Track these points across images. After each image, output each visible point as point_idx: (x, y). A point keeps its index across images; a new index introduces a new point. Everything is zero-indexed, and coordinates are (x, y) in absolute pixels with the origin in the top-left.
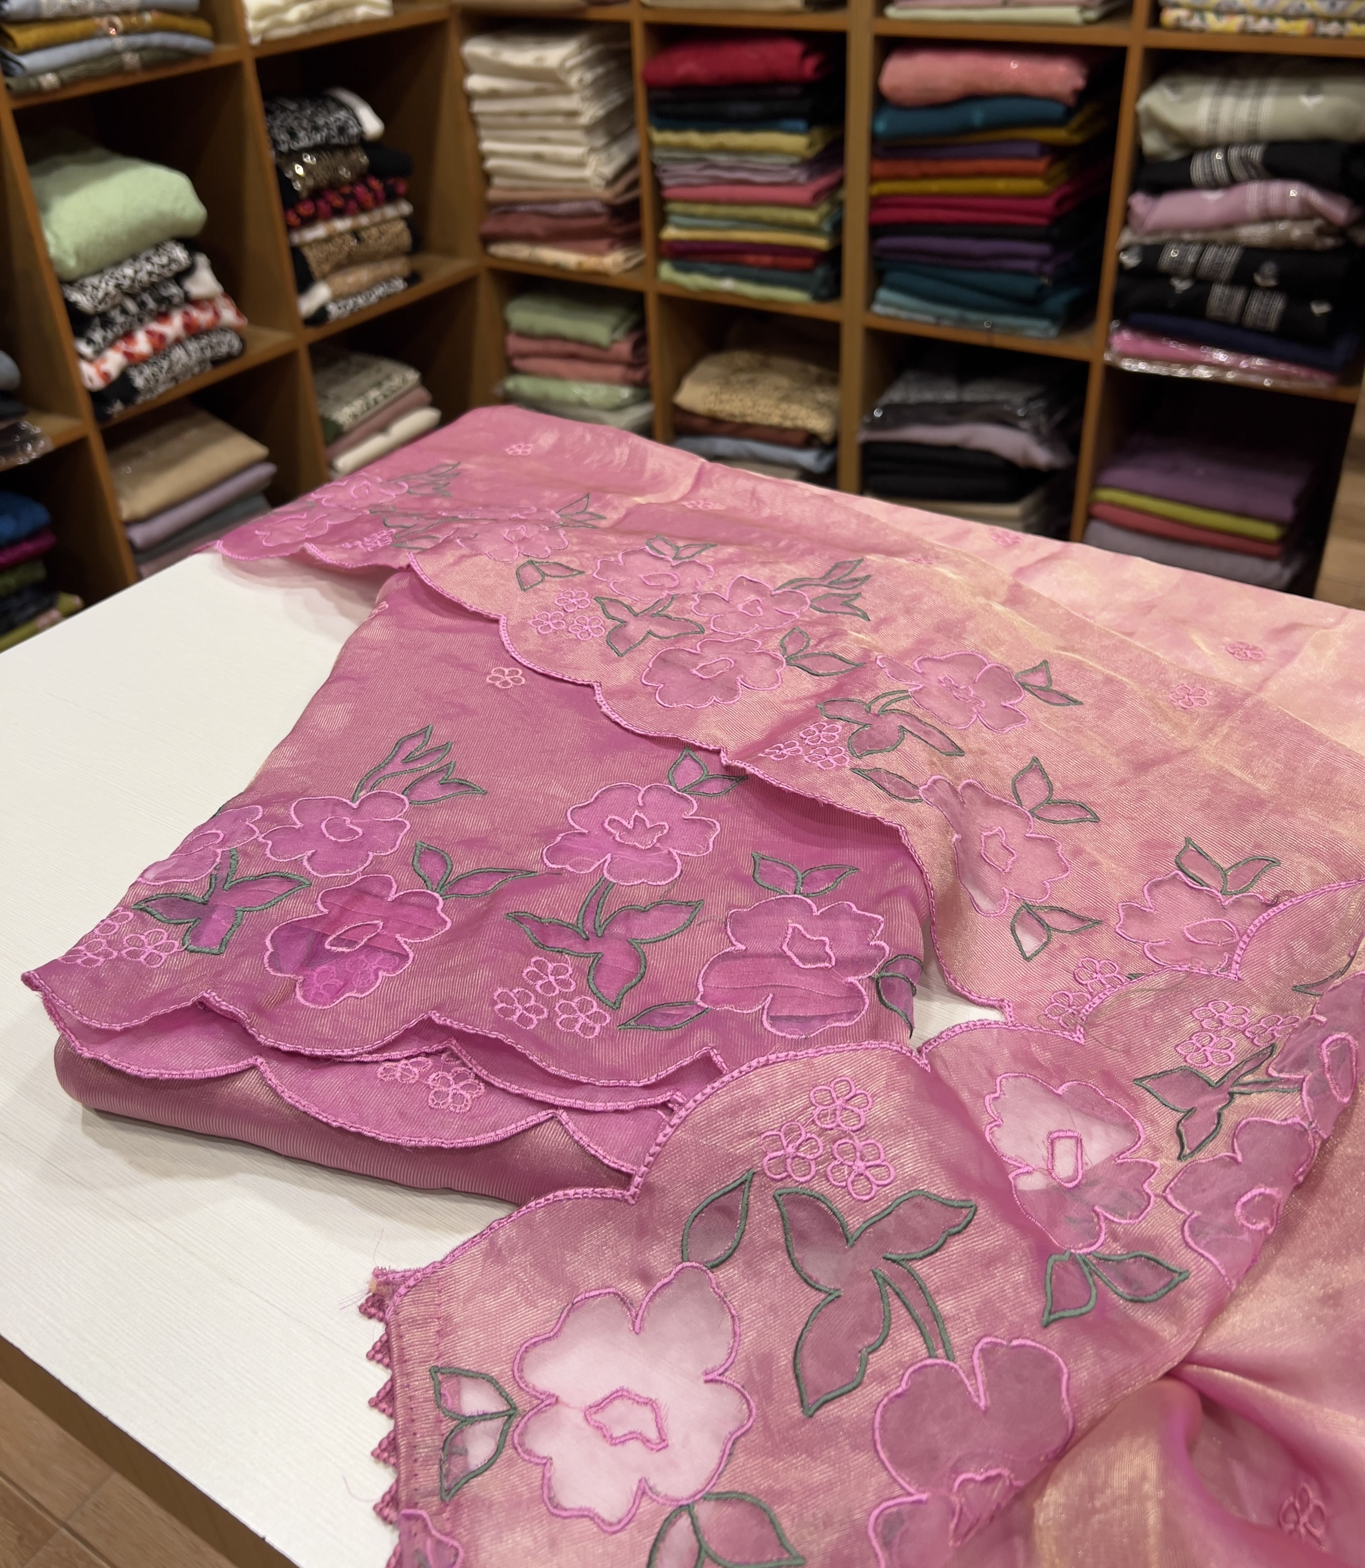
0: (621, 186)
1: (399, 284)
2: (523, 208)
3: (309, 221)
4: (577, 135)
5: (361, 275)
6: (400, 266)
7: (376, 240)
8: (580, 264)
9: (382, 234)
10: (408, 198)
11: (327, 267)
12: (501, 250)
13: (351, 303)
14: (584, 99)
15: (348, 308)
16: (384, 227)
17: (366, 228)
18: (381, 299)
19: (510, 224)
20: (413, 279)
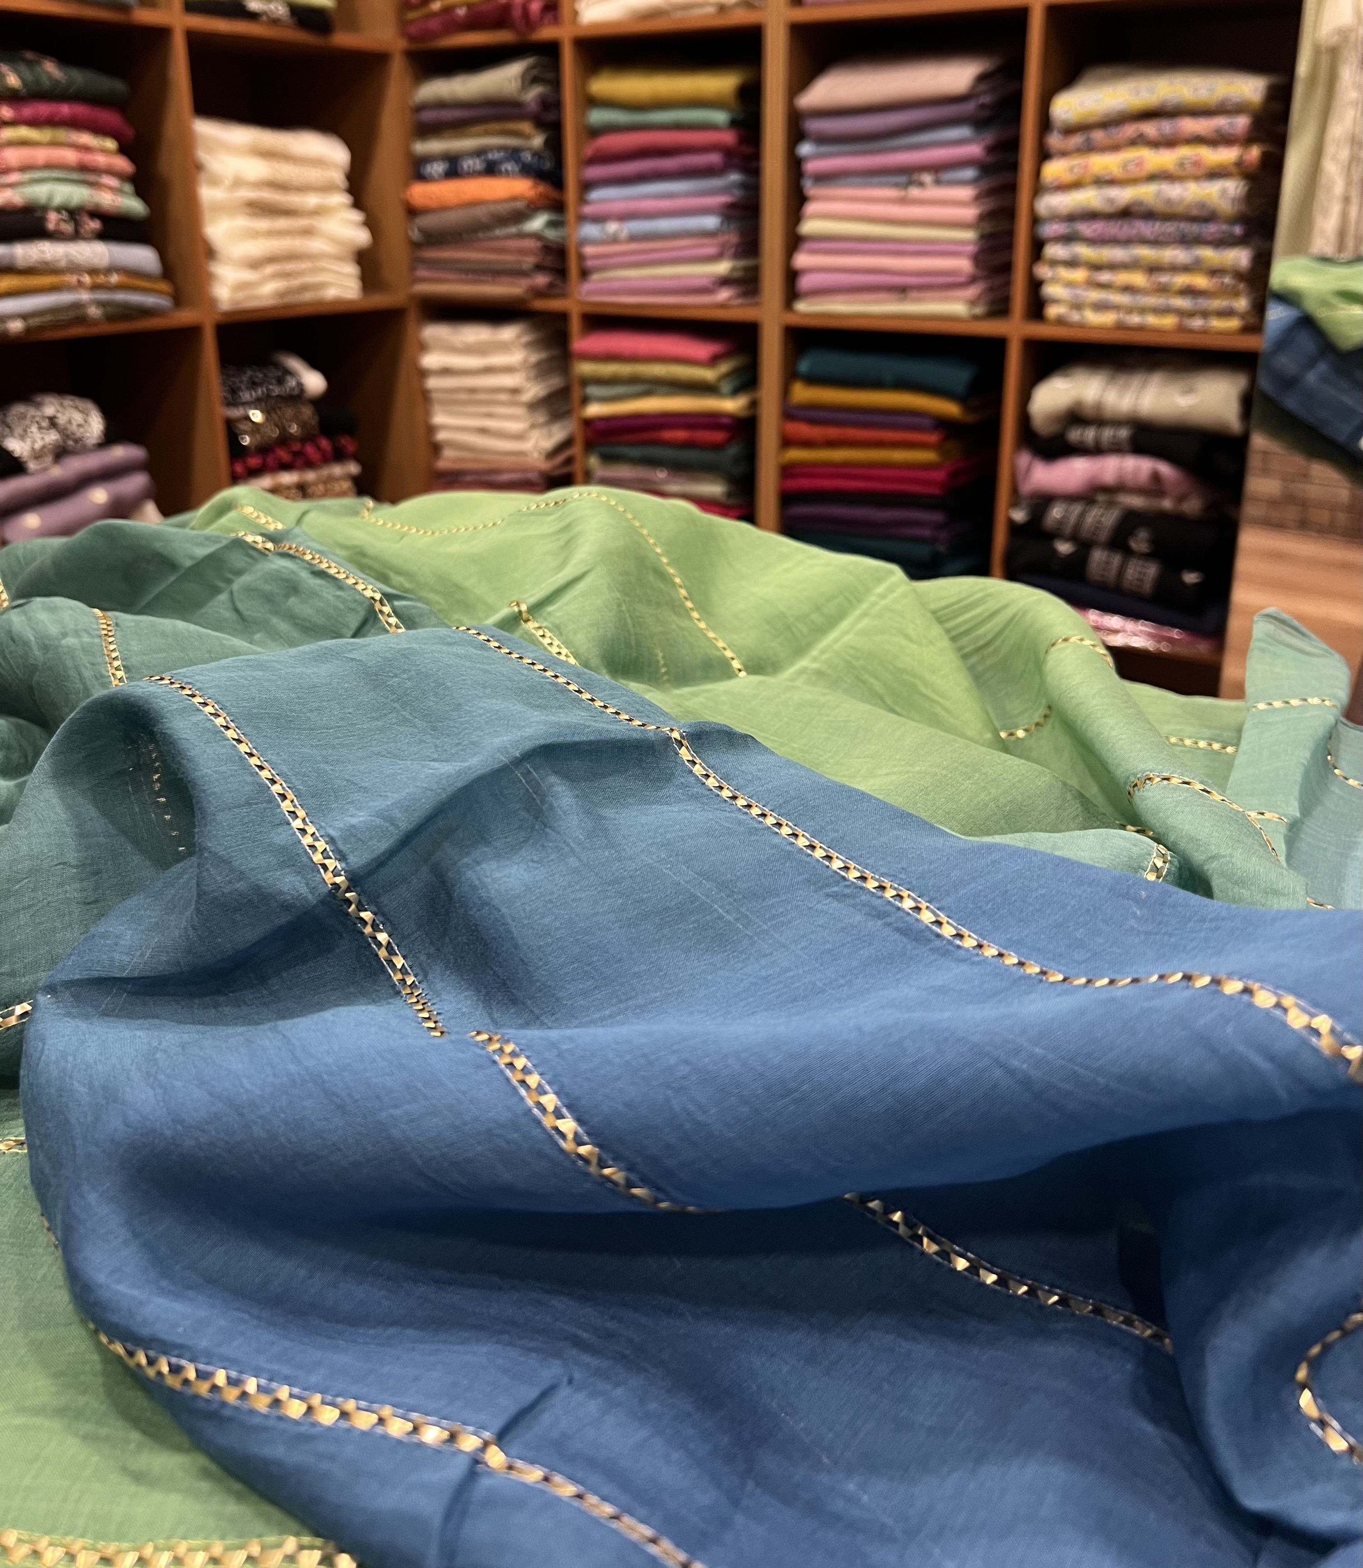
0: (560, 459)
2: (468, 478)
3: (255, 473)
4: (520, 411)
9: (327, 490)
10: (357, 459)
14: (528, 379)
16: (330, 485)
17: (315, 484)
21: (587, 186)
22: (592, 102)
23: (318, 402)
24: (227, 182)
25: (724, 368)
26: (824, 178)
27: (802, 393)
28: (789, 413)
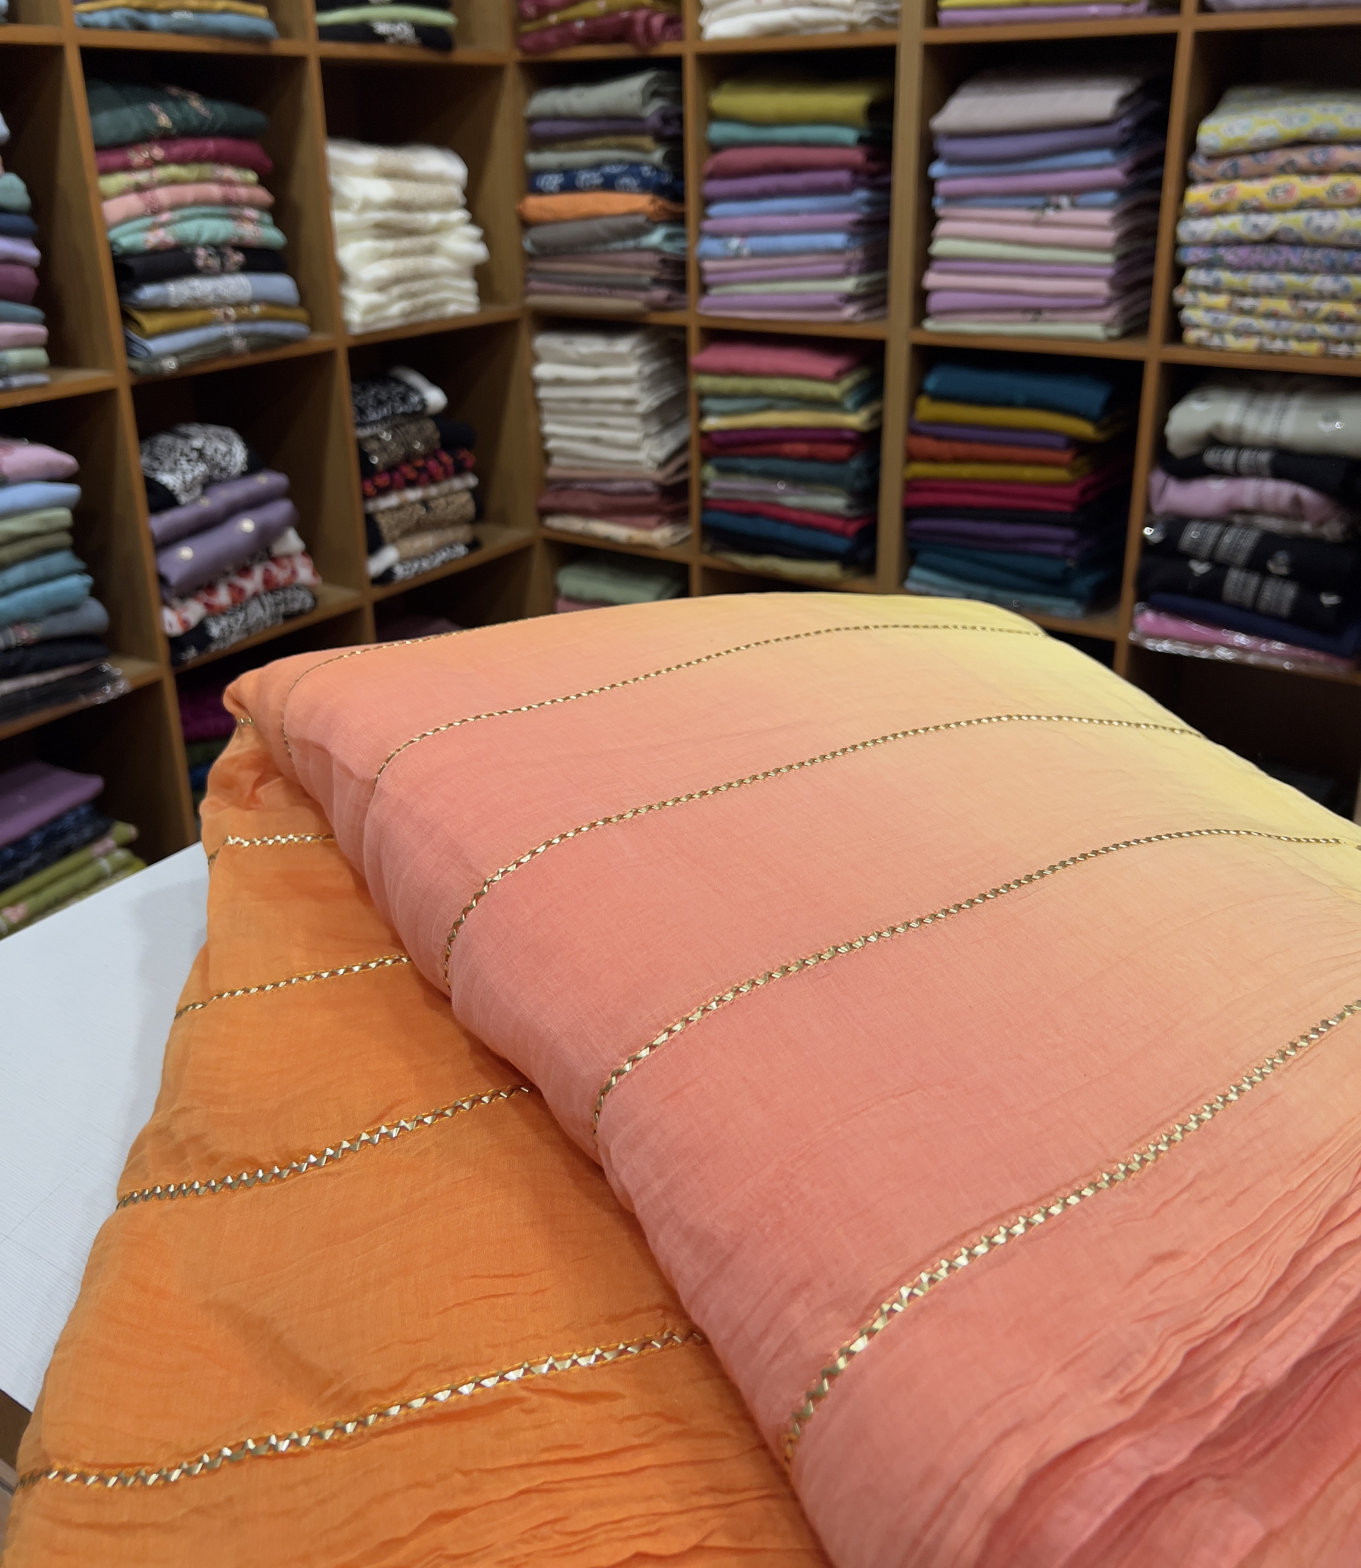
0: (672, 468)
1: (461, 550)
2: (579, 486)
3: (383, 492)
4: (634, 422)
5: (426, 541)
6: (463, 533)
7: (442, 510)
8: (630, 538)
9: (448, 504)
10: (475, 472)
11: (396, 533)
12: (557, 523)
13: (416, 565)
14: (642, 390)
15: (413, 571)
16: (450, 499)
17: (435, 498)
18: (444, 563)
19: (567, 499)
20: (473, 545)
21: (707, 201)
22: (713, 117)
23: (440, 417)
24: (356, 206)
25: (847, 383)
26: (954, 199)
27: (927, 409)
28: (914, 430)
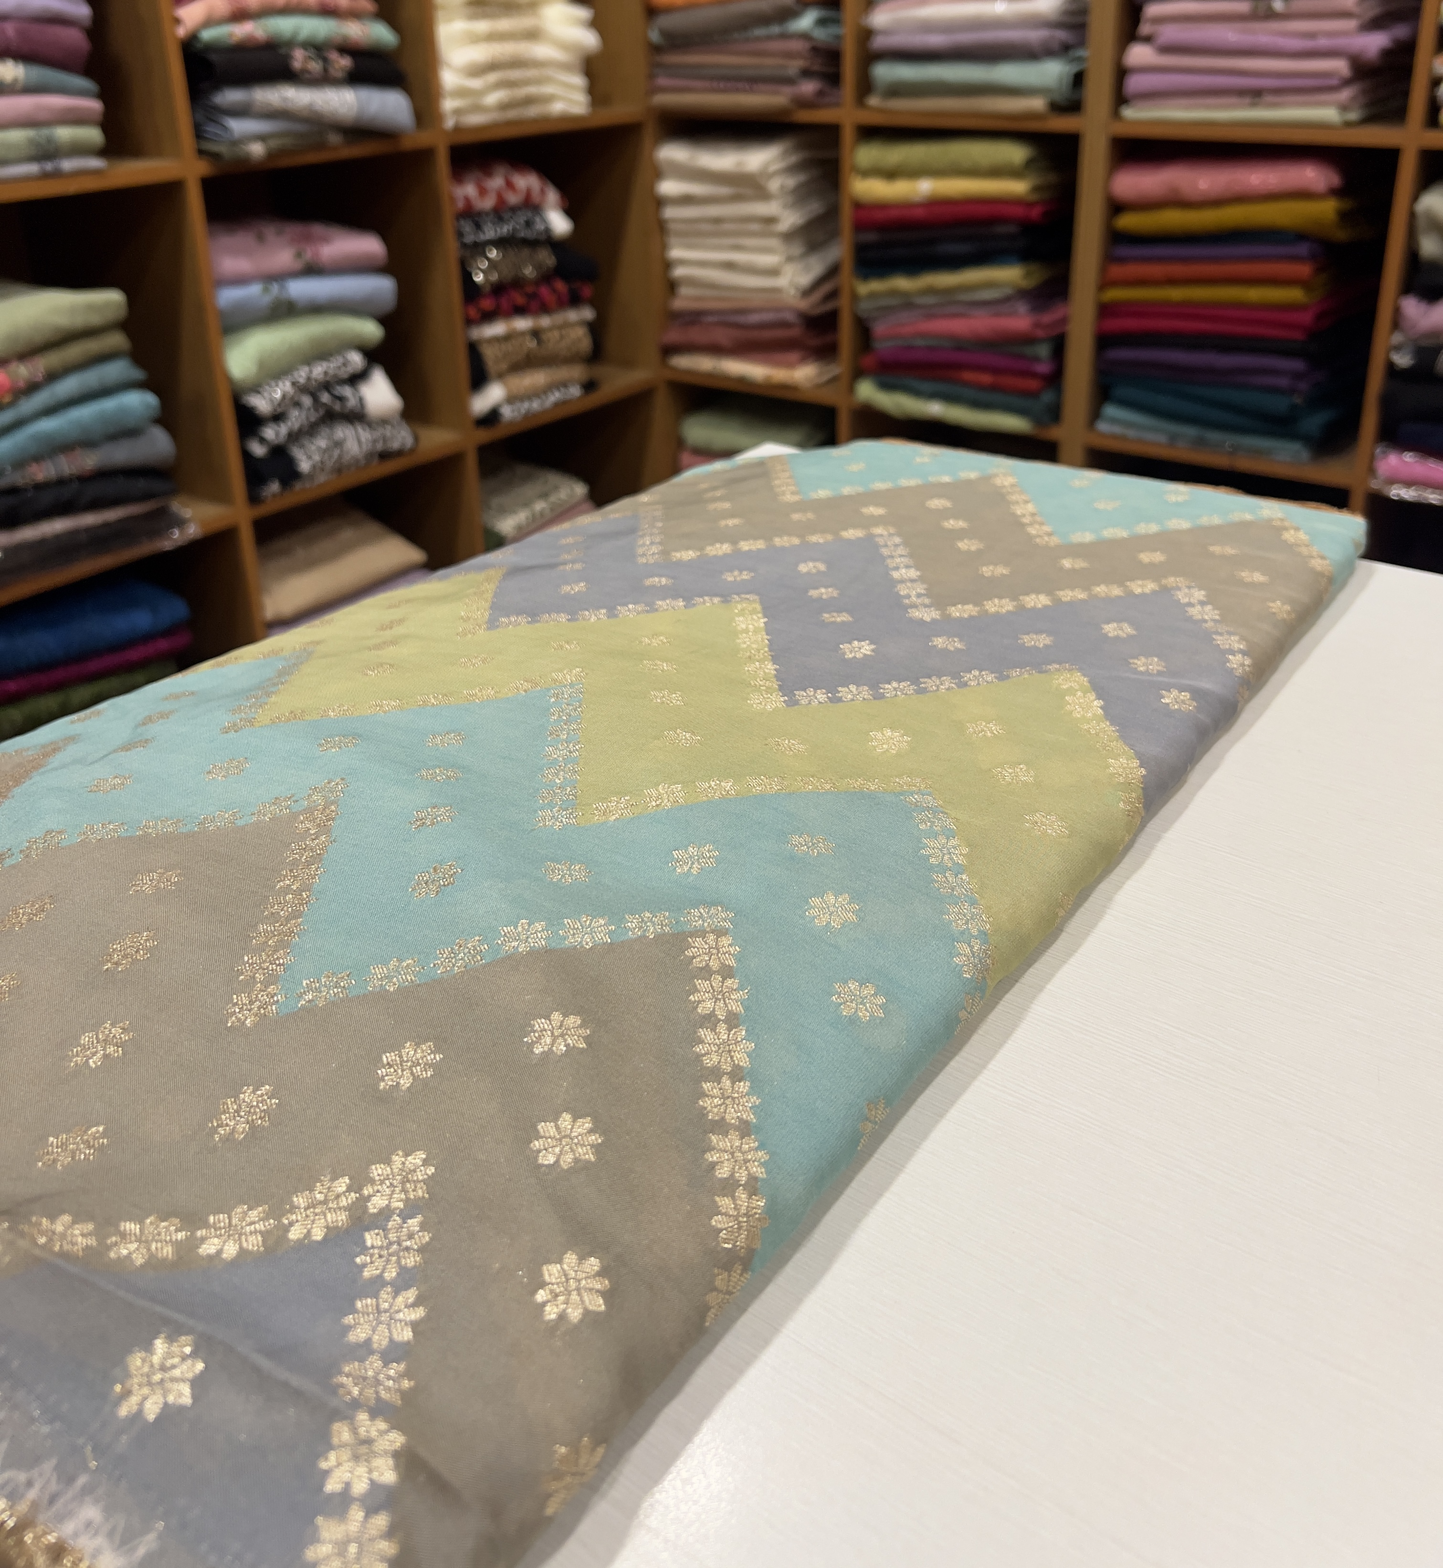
0: (817, 296)
1: (575, 391)
2: (710, 319)
3: (488, 317)
4: (774, 242)
5: (536, 378)
6: (577, 372)
7: (556, 344)
8: (768, 378)
9: (562, 337)
10: (593, 303)
11: (504, 366)
12: (684, 362)
13: (525, 406)
14: (785, 206)
15: (523, 411)
16: (564, 332)
17: (547, 330)
18: (557, 405)
19: (695, 335)
20: (589, 386)
